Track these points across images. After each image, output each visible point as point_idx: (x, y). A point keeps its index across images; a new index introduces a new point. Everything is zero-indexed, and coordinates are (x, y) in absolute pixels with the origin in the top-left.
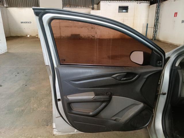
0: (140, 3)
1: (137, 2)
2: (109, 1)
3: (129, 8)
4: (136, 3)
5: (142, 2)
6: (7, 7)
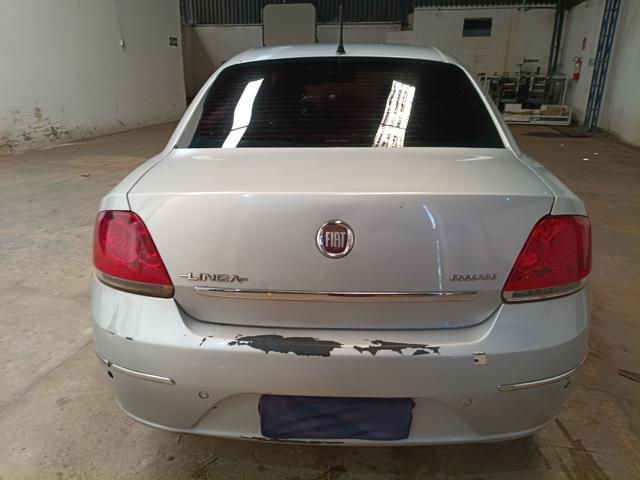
0: (526, 10)
1: (517, 6)
2: (439, 7)
3: (493, 23)
4: (516, 10)
5: (533, 5)
6: (193, 26)
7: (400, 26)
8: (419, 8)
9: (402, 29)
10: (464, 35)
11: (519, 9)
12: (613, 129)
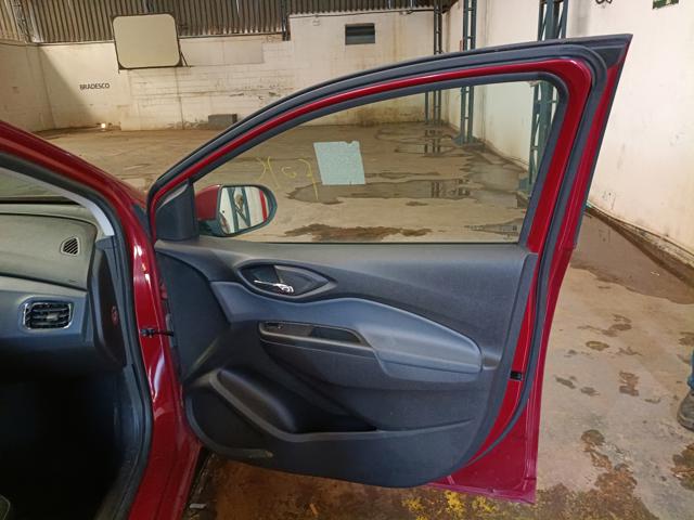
0: (408, 13)
1: (398, 9)
2: (316, 14)
3: (376, 28)
6: (39, 45)
7: (280, 36)
8: (294, 15)
9: (284, 39)
10: (346, 44)
11: (401, 12)
12: (489, 138)
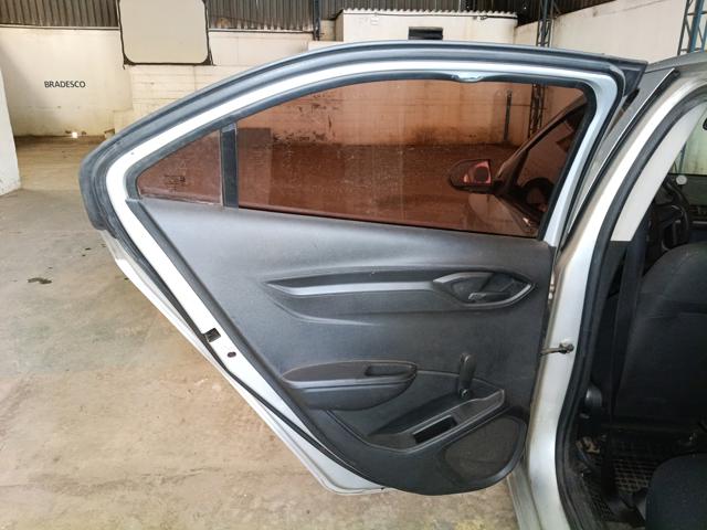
0: (483, 18)
2: (376, 11)
3: (444, 33)
4: (471, 18)
5: (490, 14)
8: (349, 11)
9: (314, 39)
11: (474, 17)
